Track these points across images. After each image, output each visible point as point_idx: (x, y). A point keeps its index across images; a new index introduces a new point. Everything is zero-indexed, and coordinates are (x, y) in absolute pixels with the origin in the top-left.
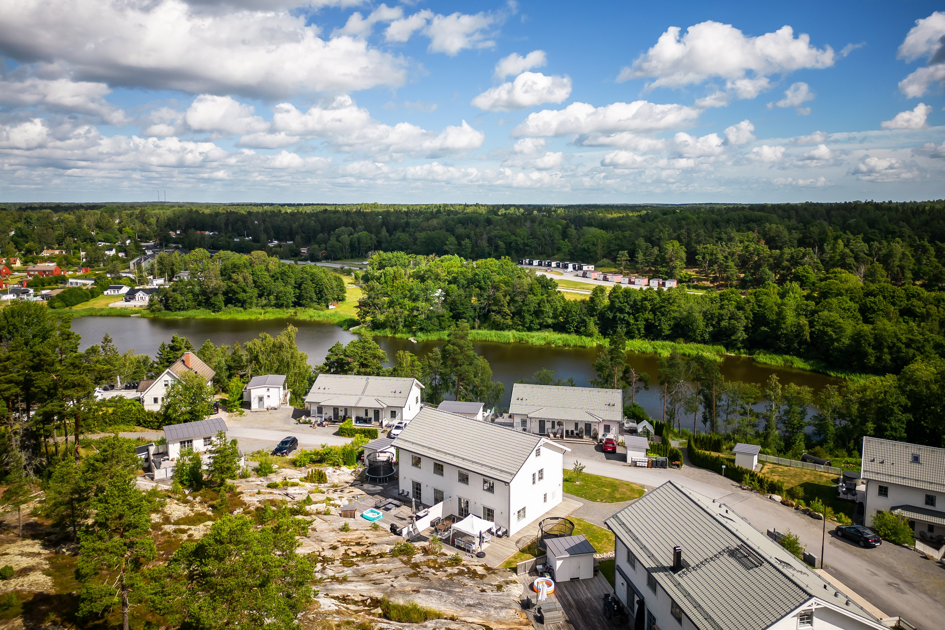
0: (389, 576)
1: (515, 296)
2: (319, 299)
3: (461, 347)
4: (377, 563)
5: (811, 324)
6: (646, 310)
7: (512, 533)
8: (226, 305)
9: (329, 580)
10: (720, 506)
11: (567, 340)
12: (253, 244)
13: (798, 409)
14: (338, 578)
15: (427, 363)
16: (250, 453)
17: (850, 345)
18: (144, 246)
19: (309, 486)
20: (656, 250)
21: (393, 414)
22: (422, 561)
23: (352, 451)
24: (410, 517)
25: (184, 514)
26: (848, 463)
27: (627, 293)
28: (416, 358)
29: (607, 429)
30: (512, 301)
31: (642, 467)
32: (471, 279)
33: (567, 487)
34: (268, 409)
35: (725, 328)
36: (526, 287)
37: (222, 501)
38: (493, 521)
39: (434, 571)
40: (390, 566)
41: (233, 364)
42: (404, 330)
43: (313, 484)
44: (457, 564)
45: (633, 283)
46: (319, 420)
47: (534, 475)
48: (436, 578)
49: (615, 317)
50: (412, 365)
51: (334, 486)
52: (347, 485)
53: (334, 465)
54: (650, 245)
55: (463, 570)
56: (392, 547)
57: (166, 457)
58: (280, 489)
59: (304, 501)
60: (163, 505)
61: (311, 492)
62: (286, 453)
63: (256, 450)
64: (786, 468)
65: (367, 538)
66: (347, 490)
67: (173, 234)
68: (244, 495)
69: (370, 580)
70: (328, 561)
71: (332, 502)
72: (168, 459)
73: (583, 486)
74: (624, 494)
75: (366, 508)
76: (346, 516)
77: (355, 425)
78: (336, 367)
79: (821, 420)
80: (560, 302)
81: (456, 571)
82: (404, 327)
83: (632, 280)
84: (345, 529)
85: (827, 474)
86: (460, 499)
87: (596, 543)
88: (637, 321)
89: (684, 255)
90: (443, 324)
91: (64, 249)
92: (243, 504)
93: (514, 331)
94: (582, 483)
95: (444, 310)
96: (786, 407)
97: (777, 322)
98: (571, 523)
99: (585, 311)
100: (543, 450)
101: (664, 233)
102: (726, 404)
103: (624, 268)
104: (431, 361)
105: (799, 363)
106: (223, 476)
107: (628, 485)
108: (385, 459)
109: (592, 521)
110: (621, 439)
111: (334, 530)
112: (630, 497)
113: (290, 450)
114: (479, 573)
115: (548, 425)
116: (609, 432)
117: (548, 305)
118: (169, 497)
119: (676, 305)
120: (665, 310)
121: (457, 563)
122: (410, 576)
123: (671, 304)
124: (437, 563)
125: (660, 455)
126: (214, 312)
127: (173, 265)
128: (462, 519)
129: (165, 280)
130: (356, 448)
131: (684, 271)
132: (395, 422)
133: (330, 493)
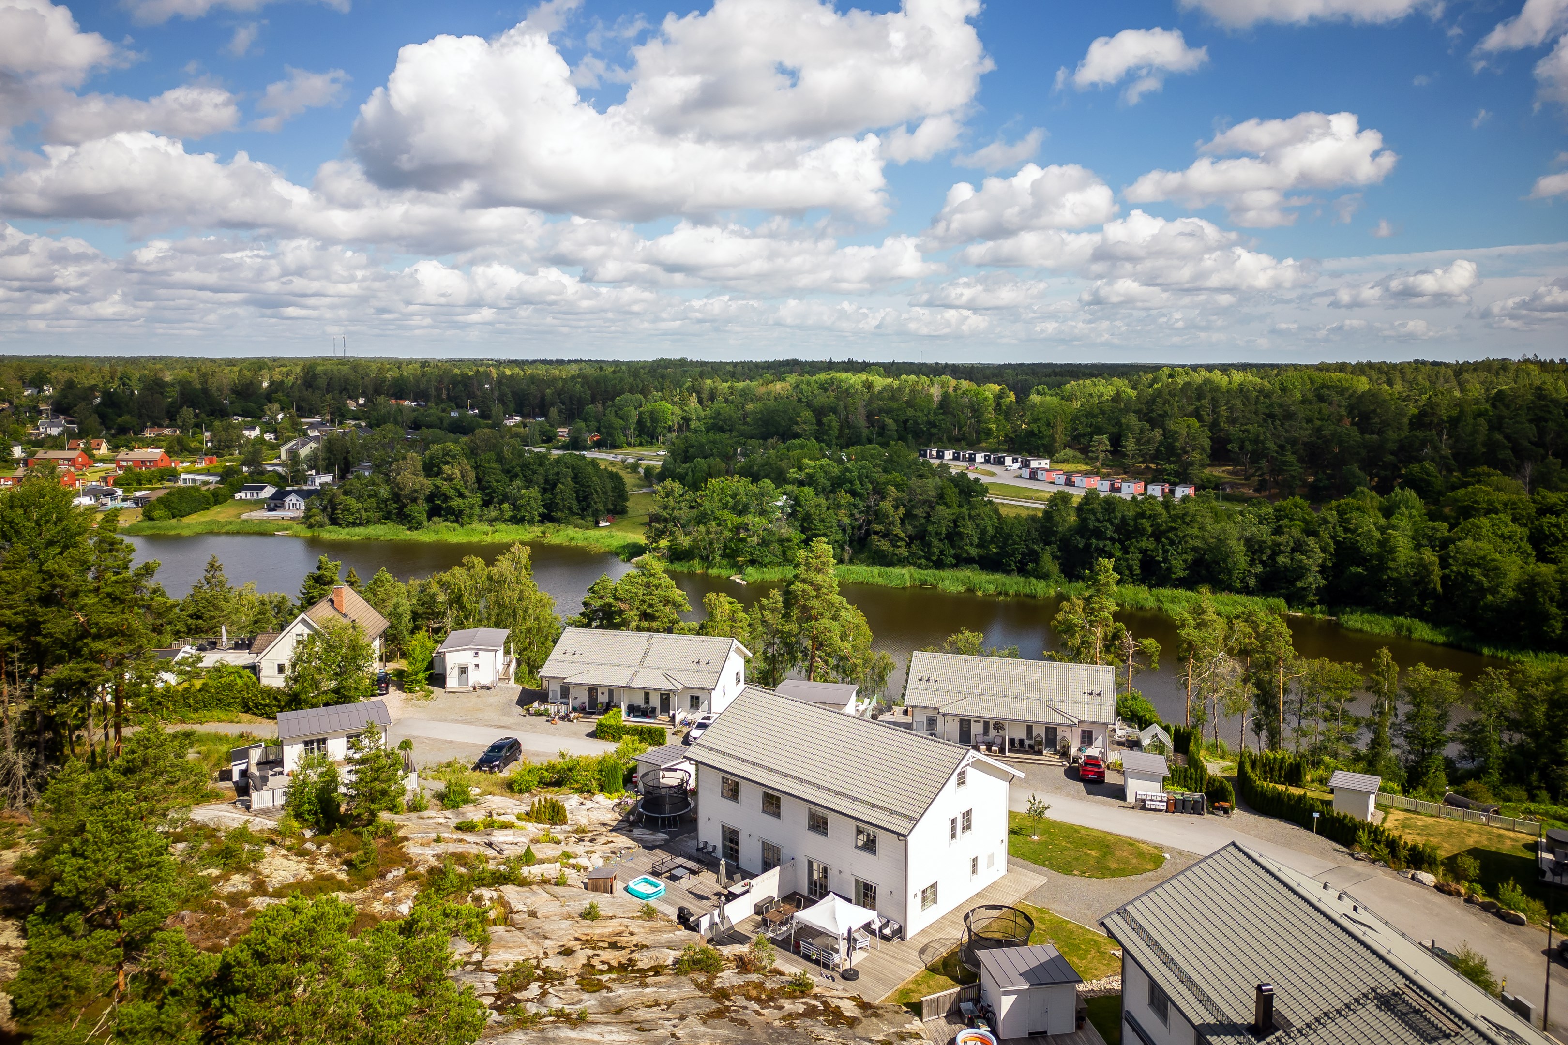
0: (668, 1015)
1: (914, 507)
2: (583, 510)
3: (818, 588)
4: (646, 986)
5: (1444, 563)
6: (1142, 535)
7: (912, 931)
8: (429, 518)
9: (551, 1019)
10: (1340, 898)
11: (1004, 585)
12: (480, 420)
13: (1434, 712)
14: (569, 1014)
15: (759, 616)
16: (434, 766)
17: (1515, 601)
18: (306, 423)
19: (532, 828)
20: (1157, 434)
21: (695, 703)
22: (735, 984)
23: (615, 768)
24: (716, 894)
25: (295, 876)
26: (1531, 813)
27: (1109, 505)
28: (739, 606)
29: (1087, 738)
30: (909, 515)
31: (1155, 810)
32: (838, 477)
33: (1014, 845)
34: (475, 688)
35: (1285, 567)
36: (932, 493)
37: (365, 854)
38: (873, 907)
39: (757, 1007)
40: (672, 994)
41: (420, 610)
42: (725, 562)
43: (541, 826)
44: (803, 994)
45: (1119, 490)
46: (563, 709)
47: (954, 821)
48: (760, 1023)
49: (1088, 546)
50: (733, 619)
51: (580, 830)
52: (603, 829)
53: (582, 792)
54: (1148, 426)
55: (815, 1007)
56: (678, 954)
57: (279, 769)
58: (479, 834)
59: (520, 858)
60: (257, 858)
61: (535, 841)
62: (498, 766)
63: (445, 761)
64: (1431, 821)
65: (632, 934)
66: (603, 839)
67: (352, 405)
68: (410, 843)
69: (632, 1022)
70: (553, 979)
71: (572, 861)
72: (281, 773)
73: (1047, 844)
74: (1125, 861)
75: (633, 875)
76: (596, 889)
77: (625, 719)
78: (602, 620)
79: (1475, 733)
80: (991, 518)
81: (801, 1008)
82: (723, 556)
83: (1117, 485)
84: (590, 914)
85: (1511, 834)
86: (810, 864)
87: (1075, 959)
88: (1126, 553)
89: (1207, 443)
90: (789, 553)
91: (179, 427)
92: (406, 859)
93: (912, 569)
94: (1044, 838)
95: (791, 530)
96: (1410, 708)
97: (1380, 557)
98: (1027, 917)
99: (1035, 535)
100: (971, 773)
101: (1171, 406)
102: (1297, 699)
103: (1102, 465)
104: (765, 613)
105: (1423, 631)
106: (374, 807)
107: (1132, 845)
108: (675, 783)
109: (1066, 915)
110: (1114, 756)
111: (569, 917)
112: (1136, 868)
113: (506, 762)
114: (847, 1014)
115: (976, 729)
116: (1090, 743)
117: (970, 524)
118: (273, 843)
119: (1196, 525)
120: (1176, 536)
121: (802, 992)
122: (711, 1015)
123: (1188, 524)
124: (764, 989)
125: (1189, 789)
126: (409, 529)
127: (348, 452)
128: (814, 902)
129: (334, 477)
130: (624, 760)
131: (1207, 471)
132: (698, 717)
133: (571, 844)
